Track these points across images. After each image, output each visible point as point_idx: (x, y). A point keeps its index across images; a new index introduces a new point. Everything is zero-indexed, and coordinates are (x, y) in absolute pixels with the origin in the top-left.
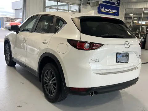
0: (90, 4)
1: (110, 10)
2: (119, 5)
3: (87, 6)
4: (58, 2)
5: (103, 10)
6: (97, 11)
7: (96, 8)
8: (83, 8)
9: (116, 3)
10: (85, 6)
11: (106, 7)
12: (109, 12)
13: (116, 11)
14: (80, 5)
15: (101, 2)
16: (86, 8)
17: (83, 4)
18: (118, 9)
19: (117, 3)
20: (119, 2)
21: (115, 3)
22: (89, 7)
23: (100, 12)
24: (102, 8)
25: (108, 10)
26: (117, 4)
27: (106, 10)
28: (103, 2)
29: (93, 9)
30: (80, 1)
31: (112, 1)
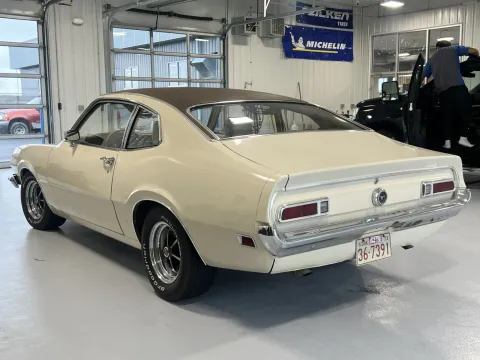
0: (254, 30)
1: (325, 45)
2: (350, 26)
3: (246, 35)
4: (151, 30)
5: (300, 46)
6: (278, 51)
7: (278, 40)
8: (236, 42)
9: (340, 21)
10: (239, 36)
11: (308, 35)
12: (321, 49)
13: (343, 47)
14: (223, 36)
15: (290, 22)
16: (245, 43)
17: (233, 33)
18: (348, 39)
19: (344, 20)
20: (351, 17)
21: (337, 20)
22: (254, 39)
23: (290, 53)
24: (297, 41)
25: (318, 45)
26: (342, 24)
27: (310, 44)
28: (298, 18)
29: (267, 45)
30: (223, 21)
31: (328, 15)
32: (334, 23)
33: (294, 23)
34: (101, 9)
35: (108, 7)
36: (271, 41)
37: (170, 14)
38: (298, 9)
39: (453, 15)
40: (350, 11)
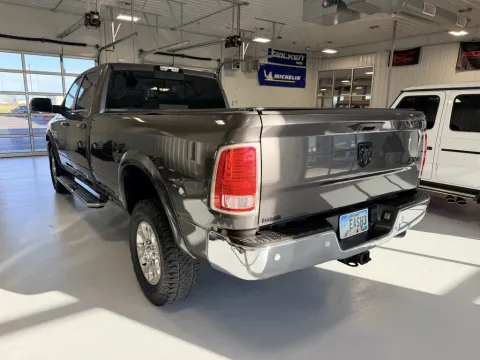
0: (238, 67)
1: (287, 77)
2: (304, 64)
3: (233, 71)
5: (269, 78)
6: (256, 81)
7: (256, 74)
8: (226, 75)
9: (298, 61)
10: (229, 71)
11: (275, 70)
12: (284, 80)
13: (299, 78)
15: (264, 61)
16: (233, 75)
17: (225, 68)
18: (302, 73)
19: (300, 61)
20: (305, 59)
21: (296, 61)
22: (239, 72)
23: (263, 82)
24: (268, 74)
25: (282, 77)
26: (300, 63)
27: (277, 76)
28: (269, 60)
29: (248, 77)
30: (219, 60)
31: (290, 57)
32: (293, 62)
33: (267, 62)
34: (137, 53)
35: (141, 51)
36: (250, 74)
37: (183, 56)
38: (270, 54)
39: (369, 59)
40: (305, 55)
